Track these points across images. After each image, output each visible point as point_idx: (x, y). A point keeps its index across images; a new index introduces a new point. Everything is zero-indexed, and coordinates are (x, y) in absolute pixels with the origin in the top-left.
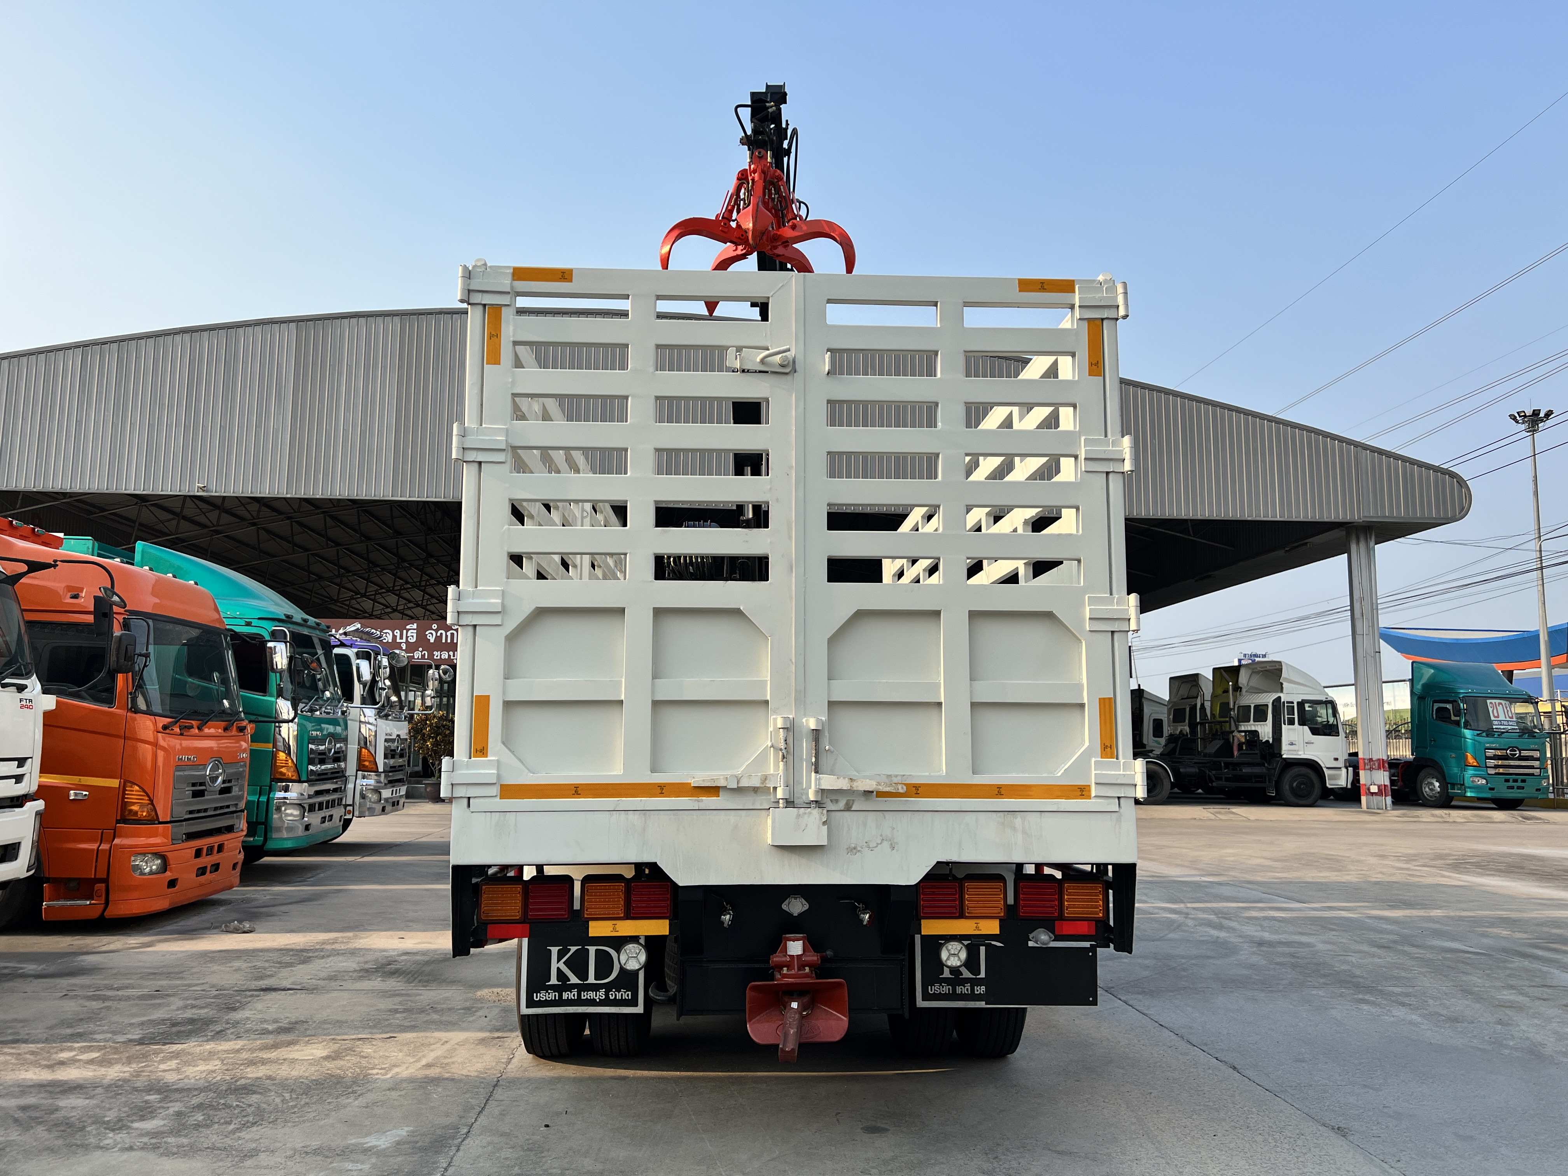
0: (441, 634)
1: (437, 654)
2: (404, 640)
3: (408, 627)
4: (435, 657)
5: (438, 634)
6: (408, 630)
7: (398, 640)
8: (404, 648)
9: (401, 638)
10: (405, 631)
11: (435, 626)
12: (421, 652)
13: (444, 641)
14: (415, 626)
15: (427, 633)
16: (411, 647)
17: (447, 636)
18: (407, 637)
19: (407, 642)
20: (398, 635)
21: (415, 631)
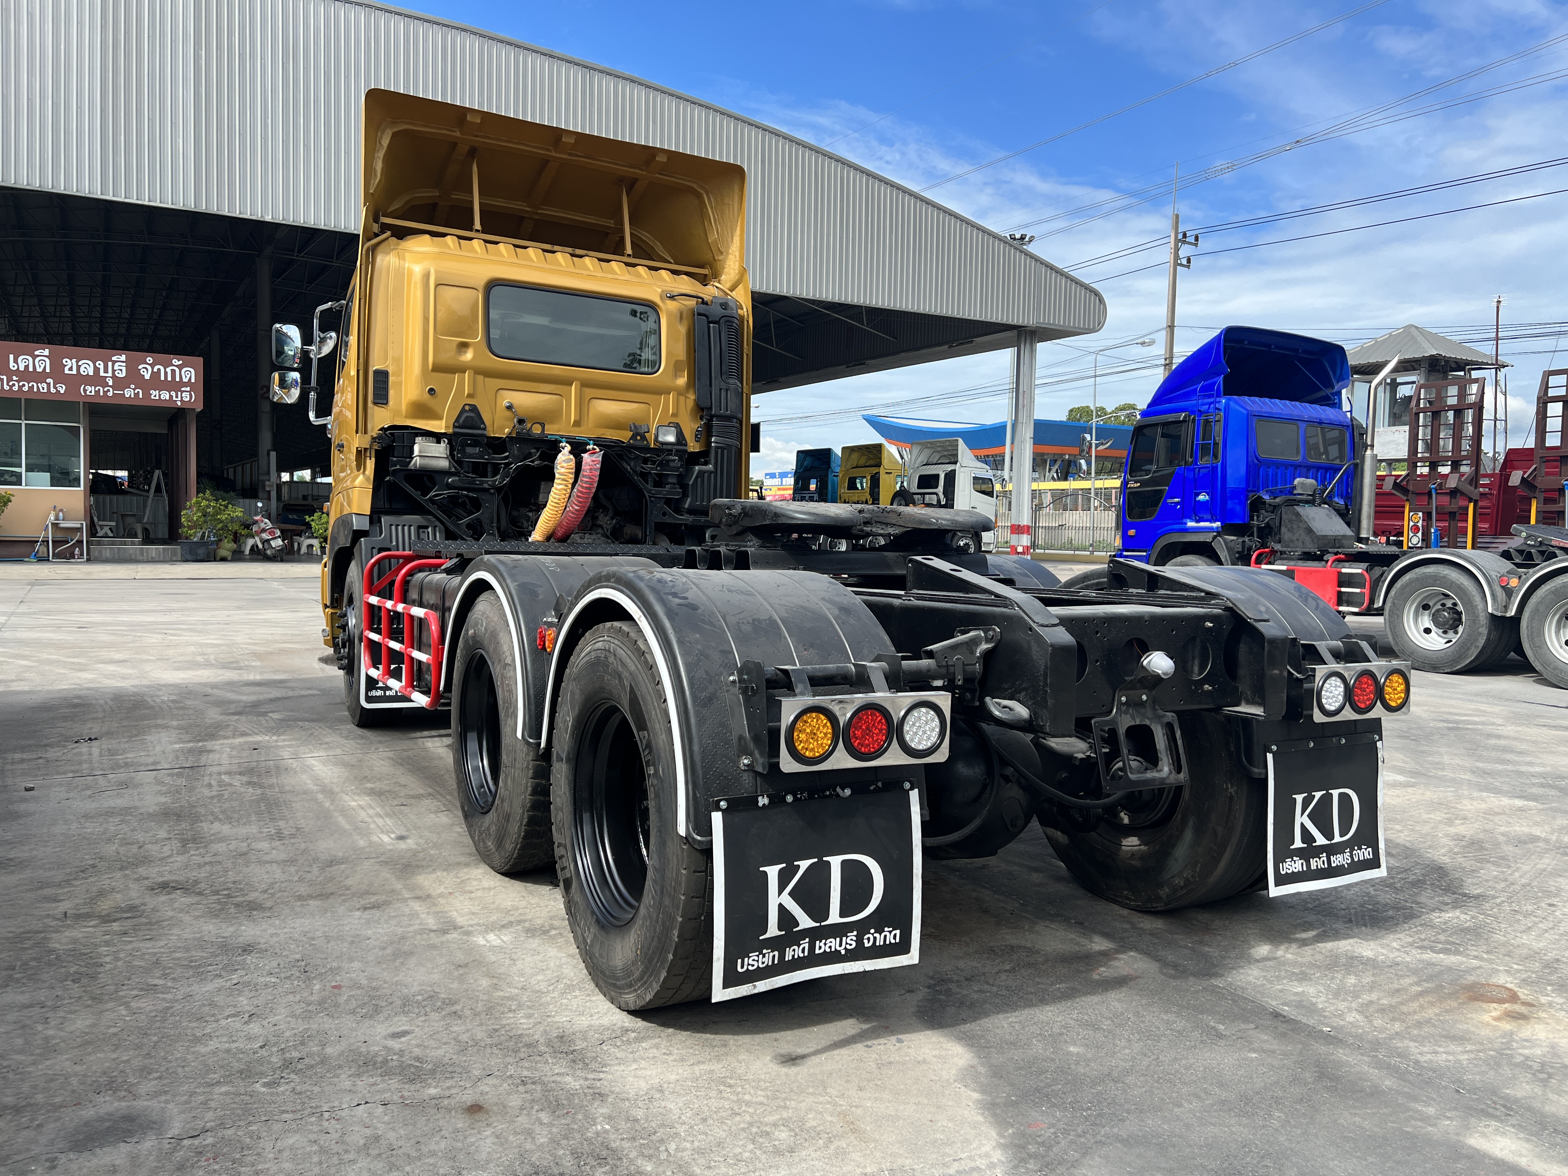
0: (159, 370)
1: (155, 394)
2: (110, 374)
3: (114, 358)
4: (152, 397)
5: (155, 370)
6: (114, 362)
7: (102, 374)
8: (111, 383)
9: (106, 371)
10: (110, 364)
11: (150, 360)
12: (134, 389)
13: (162, 378)
14: (123, 358)
15: (140, 367)
16: (119, 383)
17: (166, 373)
18: (114, 371)
19: (114, 377)
20: (102, 367)
21: (124, 364)
